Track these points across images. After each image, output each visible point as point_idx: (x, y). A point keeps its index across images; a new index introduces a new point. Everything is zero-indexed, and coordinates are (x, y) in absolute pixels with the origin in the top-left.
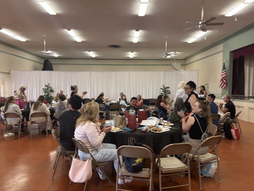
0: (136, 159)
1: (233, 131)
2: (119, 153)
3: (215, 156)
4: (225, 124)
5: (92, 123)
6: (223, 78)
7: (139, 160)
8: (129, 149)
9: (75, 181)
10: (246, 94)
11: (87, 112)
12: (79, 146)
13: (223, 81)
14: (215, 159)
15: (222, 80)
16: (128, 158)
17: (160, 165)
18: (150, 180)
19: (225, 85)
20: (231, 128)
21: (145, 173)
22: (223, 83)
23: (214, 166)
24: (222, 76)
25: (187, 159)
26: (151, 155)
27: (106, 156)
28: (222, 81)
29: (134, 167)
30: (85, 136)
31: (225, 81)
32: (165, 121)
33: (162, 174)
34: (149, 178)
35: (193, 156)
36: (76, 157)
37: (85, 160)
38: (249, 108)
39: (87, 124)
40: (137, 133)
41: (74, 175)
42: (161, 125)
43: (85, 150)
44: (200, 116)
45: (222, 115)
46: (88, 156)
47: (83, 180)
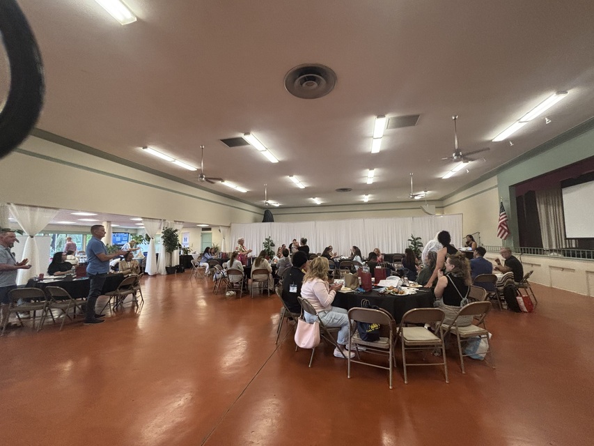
0: (371, 324)
1: (520, 299)
2: (350, 317)
3: (482, 329)
4: (505, 289)
5: (320, 280)
6: (502, 223)
7: (374, 327)
8: (361, 312)
9: (302, 346)
10: (546, 246)
11: (317, 267)
12: (305, 306)
13: (503, 228)
14: (483, 334)
15: (500, 226)
16: (361, 323)
17: (402, 334)
18: (390, 352)
19: (507, 233)
20: (517, 295)
21: (383, 343)
22: (503, 231)
23: (483, 344)
24: (500, 220)
25: (439, 330)
26: (389, 322)
27: (336, 321)
28: (500, 228)
29: (368, 333)
30: (313, 295)
31: (506, 228)
32: (410, 282)
33: (406, 346)
34: (388, 350)
35: (450, 328)
36: (302, 318)
37: (311, 323)
38: (550, 267)
39: (315, 280)
40: (373, 295)
41: (300, 339)
42: (406, 286)
43: (313, 312)
44: (455, 276)
45: (499, 275)
46: (315, 318)
47: (310, 346)
